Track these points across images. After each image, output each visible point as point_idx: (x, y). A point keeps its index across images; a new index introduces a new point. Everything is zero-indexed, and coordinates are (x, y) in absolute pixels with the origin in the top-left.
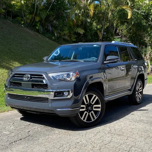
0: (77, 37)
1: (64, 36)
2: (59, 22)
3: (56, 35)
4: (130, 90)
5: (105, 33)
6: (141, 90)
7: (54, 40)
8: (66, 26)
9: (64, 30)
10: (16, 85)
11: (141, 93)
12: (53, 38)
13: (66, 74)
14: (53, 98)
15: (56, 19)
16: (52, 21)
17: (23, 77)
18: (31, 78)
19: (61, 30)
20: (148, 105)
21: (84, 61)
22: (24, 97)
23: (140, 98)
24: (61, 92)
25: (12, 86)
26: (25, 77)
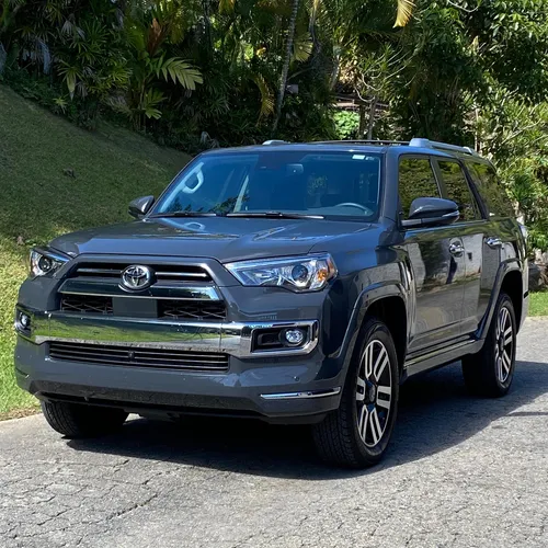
0: (165, 102)
1: (111, 94)
2: (86, 31)
3: (72, 88)
4: (473, 336)
5: (295, 89)
6: (510, 339)
7: (64, 115)
8: (122, 46)
9: (111, 67)
10: (83, 307)
11: (511, 349)
12: (60, 102)
13: (291, 264)
14: (247, 353)
15: (72, 15)
16: (56, 23)
17: (119, 276)
18: (154, 279)
19: (96, 68)
20: (541, 398)
21: (325, 217)
22: (126, 354)
23: (508, 370)
24: (278, 330)
25: (62, 312)
26: (129, 277)
